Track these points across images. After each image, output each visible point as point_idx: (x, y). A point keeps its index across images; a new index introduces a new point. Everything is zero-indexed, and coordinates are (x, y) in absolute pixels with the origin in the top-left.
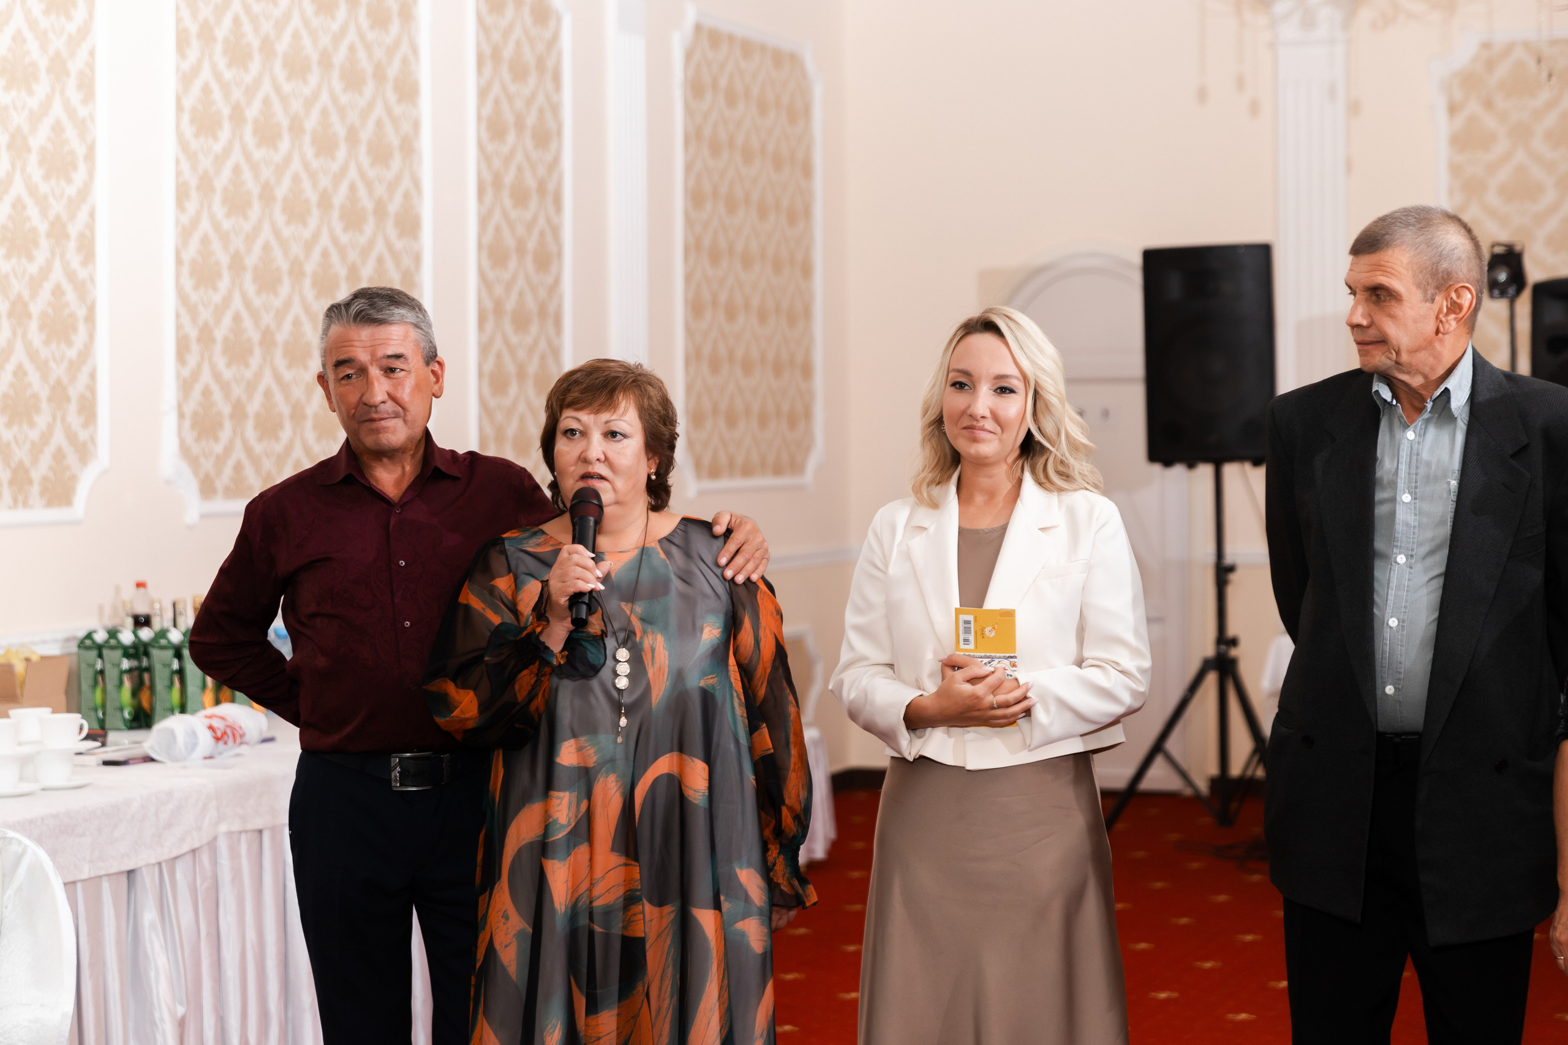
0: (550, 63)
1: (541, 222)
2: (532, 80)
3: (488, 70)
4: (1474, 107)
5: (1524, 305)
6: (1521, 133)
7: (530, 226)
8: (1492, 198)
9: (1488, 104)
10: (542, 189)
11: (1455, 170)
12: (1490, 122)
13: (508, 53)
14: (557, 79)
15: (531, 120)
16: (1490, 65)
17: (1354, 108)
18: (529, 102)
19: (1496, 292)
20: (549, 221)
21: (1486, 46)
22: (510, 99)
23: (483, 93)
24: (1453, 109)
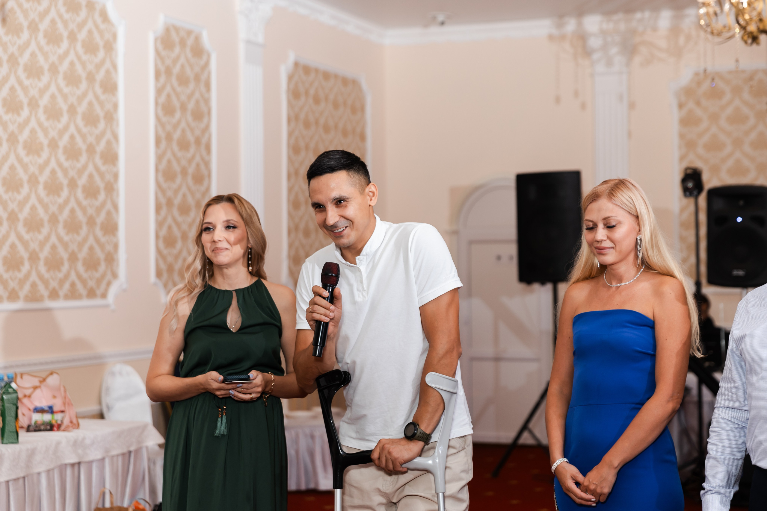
0: (204, 77)
1: (198, 159)
2: (192, 86)
3: (163, 79)
4: (691, 105)
5: (702, 200)
6: (714, 118)
7: (190, 161)
8: (700, 150)
9: (698, 103)
10: (198, 142)
11: (682, 136)
12: (699, 112)
13: (176, 70)
14: (208, 85)
15: (191, 106)
16: (699, 84)
17: (632, 106)
18: (190, 97)
19: (688, 193)
20: (203, 159)
21: (697, 74)
22: (177, 95)
23: (159, 91)
24: (681, 106)
